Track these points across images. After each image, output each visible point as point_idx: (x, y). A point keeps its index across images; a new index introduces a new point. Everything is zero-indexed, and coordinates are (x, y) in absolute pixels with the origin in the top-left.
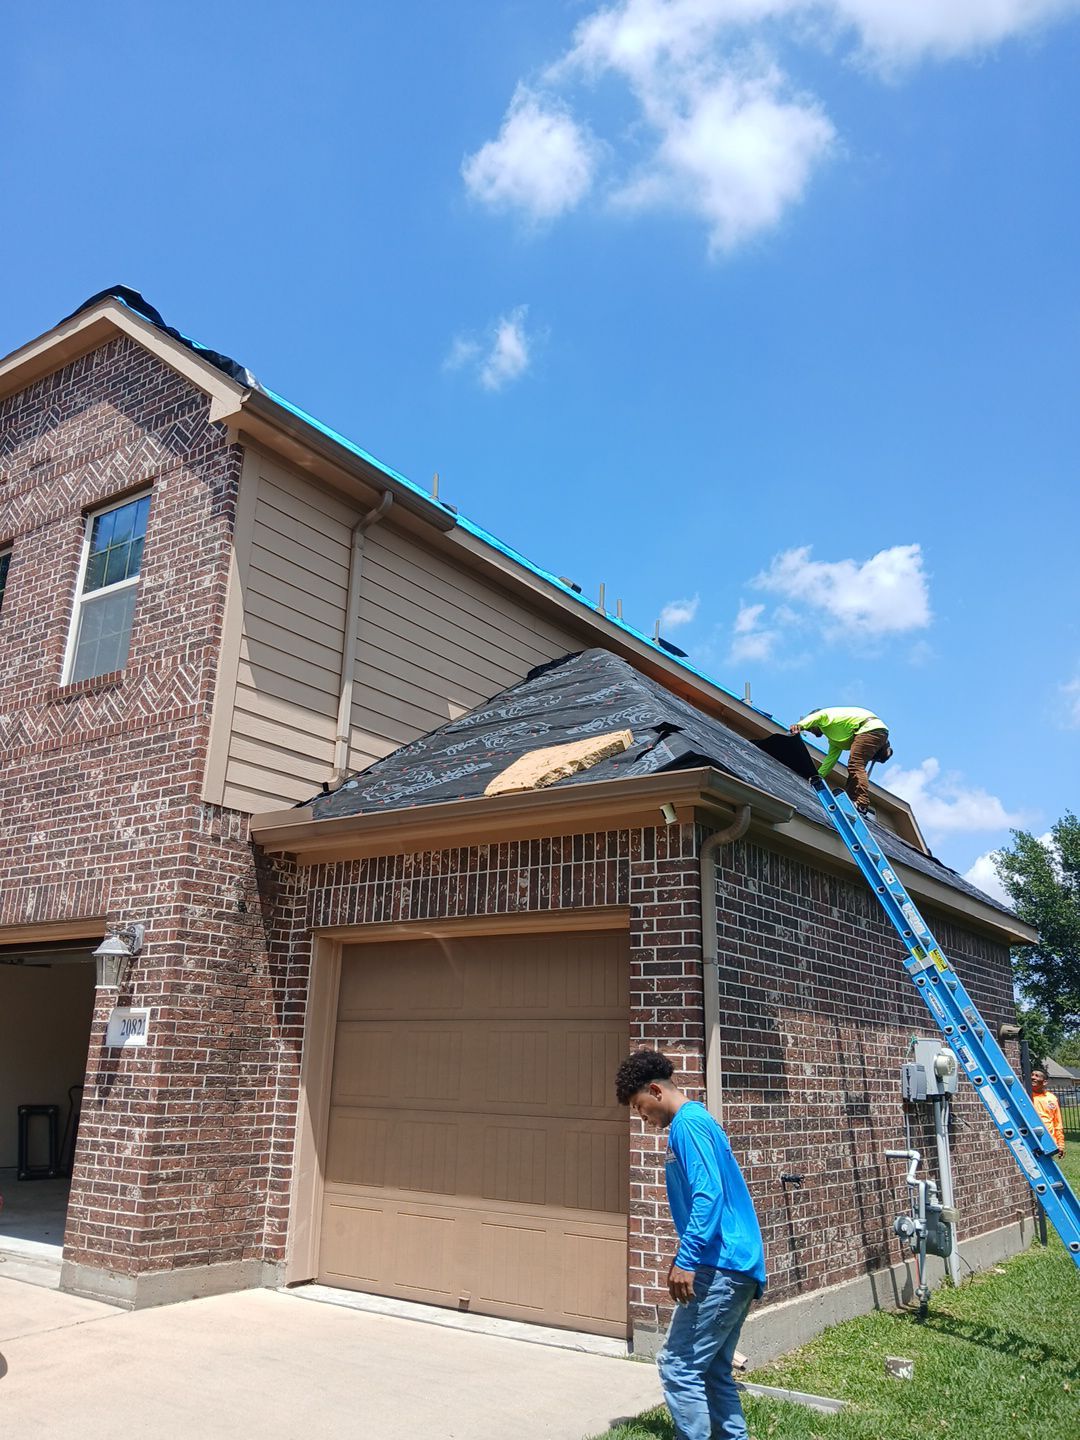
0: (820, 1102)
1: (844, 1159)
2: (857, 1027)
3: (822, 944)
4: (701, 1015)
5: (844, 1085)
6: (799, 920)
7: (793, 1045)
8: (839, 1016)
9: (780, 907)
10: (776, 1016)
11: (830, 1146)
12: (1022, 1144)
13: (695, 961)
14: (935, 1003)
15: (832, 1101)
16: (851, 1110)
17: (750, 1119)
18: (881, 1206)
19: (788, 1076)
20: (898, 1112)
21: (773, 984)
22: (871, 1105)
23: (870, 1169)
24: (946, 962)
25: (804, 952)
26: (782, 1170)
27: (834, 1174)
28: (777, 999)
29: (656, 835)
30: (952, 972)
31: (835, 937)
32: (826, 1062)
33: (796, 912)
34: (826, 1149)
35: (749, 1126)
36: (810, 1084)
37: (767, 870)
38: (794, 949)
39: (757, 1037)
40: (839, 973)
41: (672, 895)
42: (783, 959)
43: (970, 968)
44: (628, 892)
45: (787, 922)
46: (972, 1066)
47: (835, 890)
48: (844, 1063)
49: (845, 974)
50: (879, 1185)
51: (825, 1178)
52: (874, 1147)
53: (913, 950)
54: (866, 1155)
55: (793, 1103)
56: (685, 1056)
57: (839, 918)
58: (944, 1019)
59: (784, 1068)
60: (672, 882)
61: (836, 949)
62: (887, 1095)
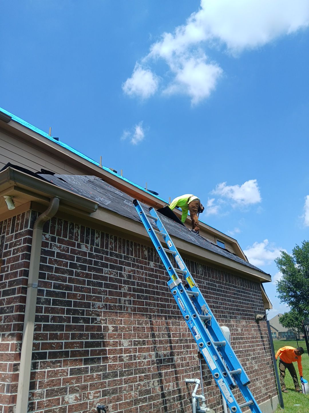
0: (135, 359)
1: (154, 389)
2: (166, 319)
3: (140, 279)
4: (21, 318)
5: (154, 349)
6: (123, 266)
7: (113, 331)
8: (152, 314)
9: (107, 259)
10: (98, 315)
11: (142, 383)
12: (223, 382)
13: (21, 286)
14: (182, 303)
15: (145, 359)
16: (160, 361)
17: (69, 376)
18: (183, 409)
19: (107, 348)
20: (194, 359)
21: (99, 299)
22: (175, 357)
23: (174, 391)
24: (194, 282)
25: (125, 282)
26: (98, 403)
27: (144, 398)
28: (101, 307)
29: (16, 220)
30: (196, 287)
31: (150, 275)
32: (140, 338)
33: (121, 263)
34: (139, 385)
35: (66, 381)
36: (127, 351)
37: (98, 241)
38: (120, 281)
39: (81, 328)
40: (154, 293)
41: (18, 250)
42: (107, 286)
43: (239, 291)
44: (2, 252)
45: (112, 267)
46: (198, 337)
47: (152, 254)
48: (155, 338)
49: (158, 293)
50: (180, 398)
51: (137, 402)
52: (177, 379)
53: (172, 277)
54: (171, 384)
55: (111, 363)
56: (10, 342)
57: (154, 266)
58: (185, 311)
59: (105, 344)
60: (19, 244)
61: (153, 281)
62: (187, 351)
